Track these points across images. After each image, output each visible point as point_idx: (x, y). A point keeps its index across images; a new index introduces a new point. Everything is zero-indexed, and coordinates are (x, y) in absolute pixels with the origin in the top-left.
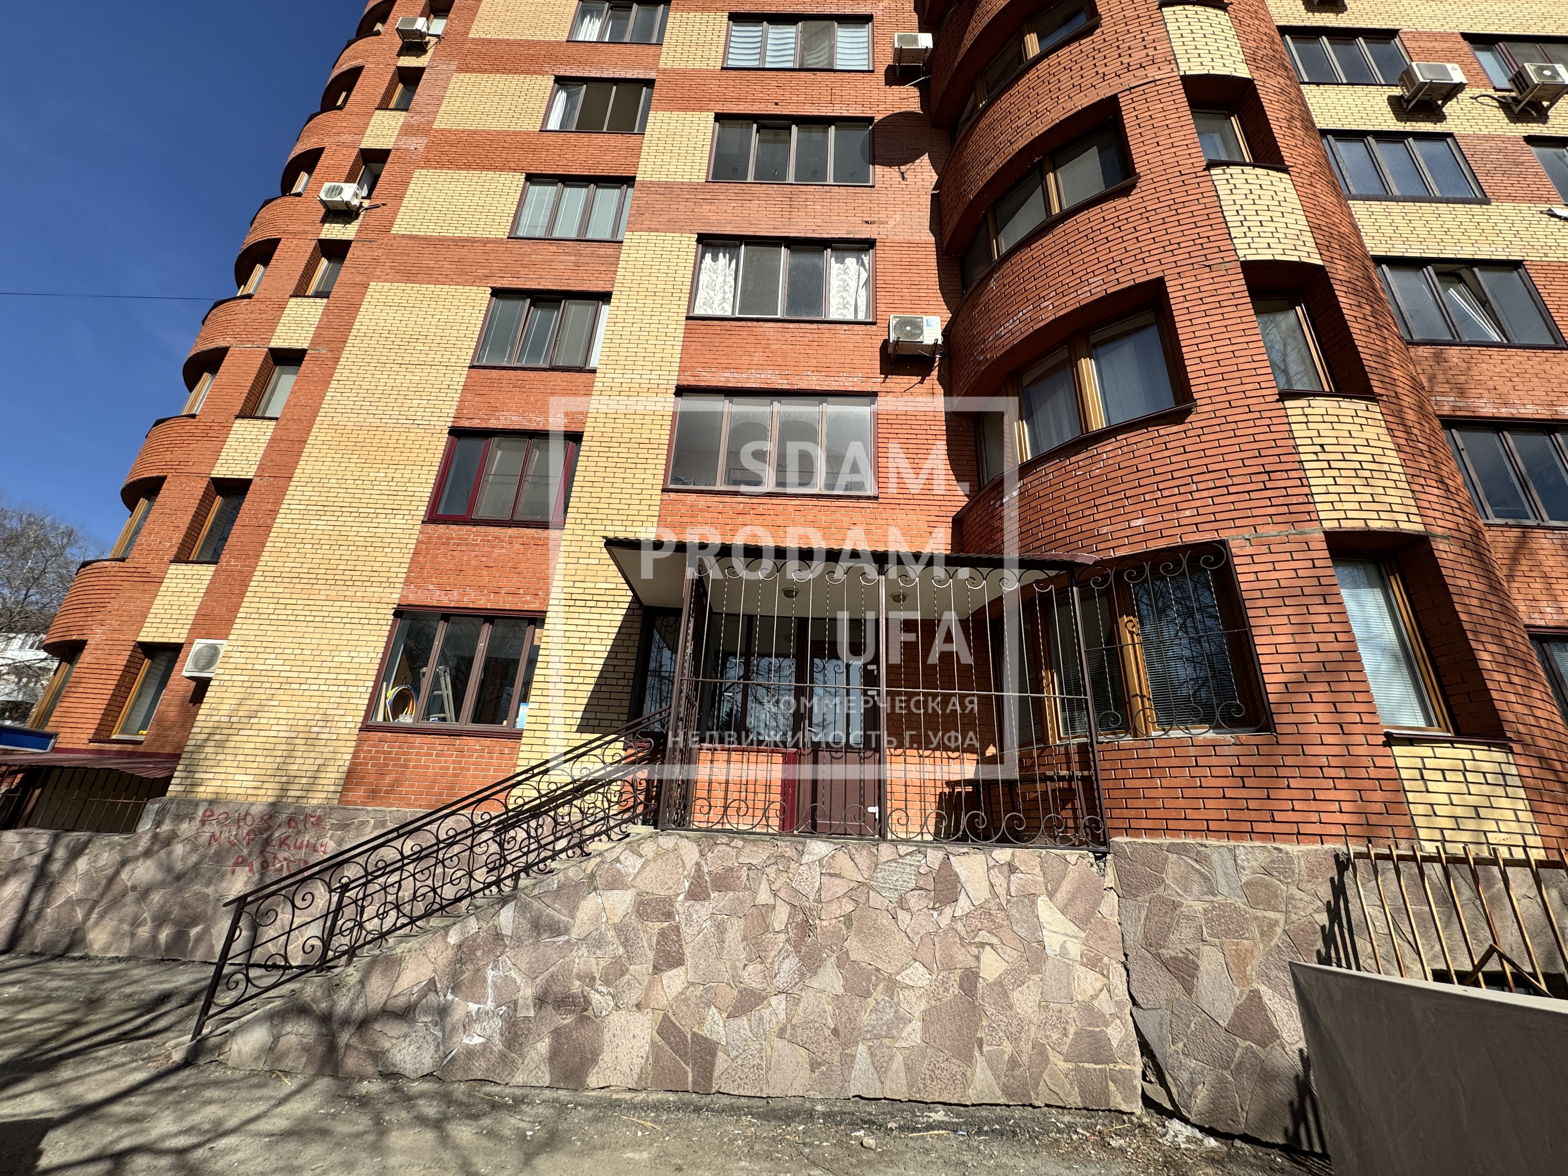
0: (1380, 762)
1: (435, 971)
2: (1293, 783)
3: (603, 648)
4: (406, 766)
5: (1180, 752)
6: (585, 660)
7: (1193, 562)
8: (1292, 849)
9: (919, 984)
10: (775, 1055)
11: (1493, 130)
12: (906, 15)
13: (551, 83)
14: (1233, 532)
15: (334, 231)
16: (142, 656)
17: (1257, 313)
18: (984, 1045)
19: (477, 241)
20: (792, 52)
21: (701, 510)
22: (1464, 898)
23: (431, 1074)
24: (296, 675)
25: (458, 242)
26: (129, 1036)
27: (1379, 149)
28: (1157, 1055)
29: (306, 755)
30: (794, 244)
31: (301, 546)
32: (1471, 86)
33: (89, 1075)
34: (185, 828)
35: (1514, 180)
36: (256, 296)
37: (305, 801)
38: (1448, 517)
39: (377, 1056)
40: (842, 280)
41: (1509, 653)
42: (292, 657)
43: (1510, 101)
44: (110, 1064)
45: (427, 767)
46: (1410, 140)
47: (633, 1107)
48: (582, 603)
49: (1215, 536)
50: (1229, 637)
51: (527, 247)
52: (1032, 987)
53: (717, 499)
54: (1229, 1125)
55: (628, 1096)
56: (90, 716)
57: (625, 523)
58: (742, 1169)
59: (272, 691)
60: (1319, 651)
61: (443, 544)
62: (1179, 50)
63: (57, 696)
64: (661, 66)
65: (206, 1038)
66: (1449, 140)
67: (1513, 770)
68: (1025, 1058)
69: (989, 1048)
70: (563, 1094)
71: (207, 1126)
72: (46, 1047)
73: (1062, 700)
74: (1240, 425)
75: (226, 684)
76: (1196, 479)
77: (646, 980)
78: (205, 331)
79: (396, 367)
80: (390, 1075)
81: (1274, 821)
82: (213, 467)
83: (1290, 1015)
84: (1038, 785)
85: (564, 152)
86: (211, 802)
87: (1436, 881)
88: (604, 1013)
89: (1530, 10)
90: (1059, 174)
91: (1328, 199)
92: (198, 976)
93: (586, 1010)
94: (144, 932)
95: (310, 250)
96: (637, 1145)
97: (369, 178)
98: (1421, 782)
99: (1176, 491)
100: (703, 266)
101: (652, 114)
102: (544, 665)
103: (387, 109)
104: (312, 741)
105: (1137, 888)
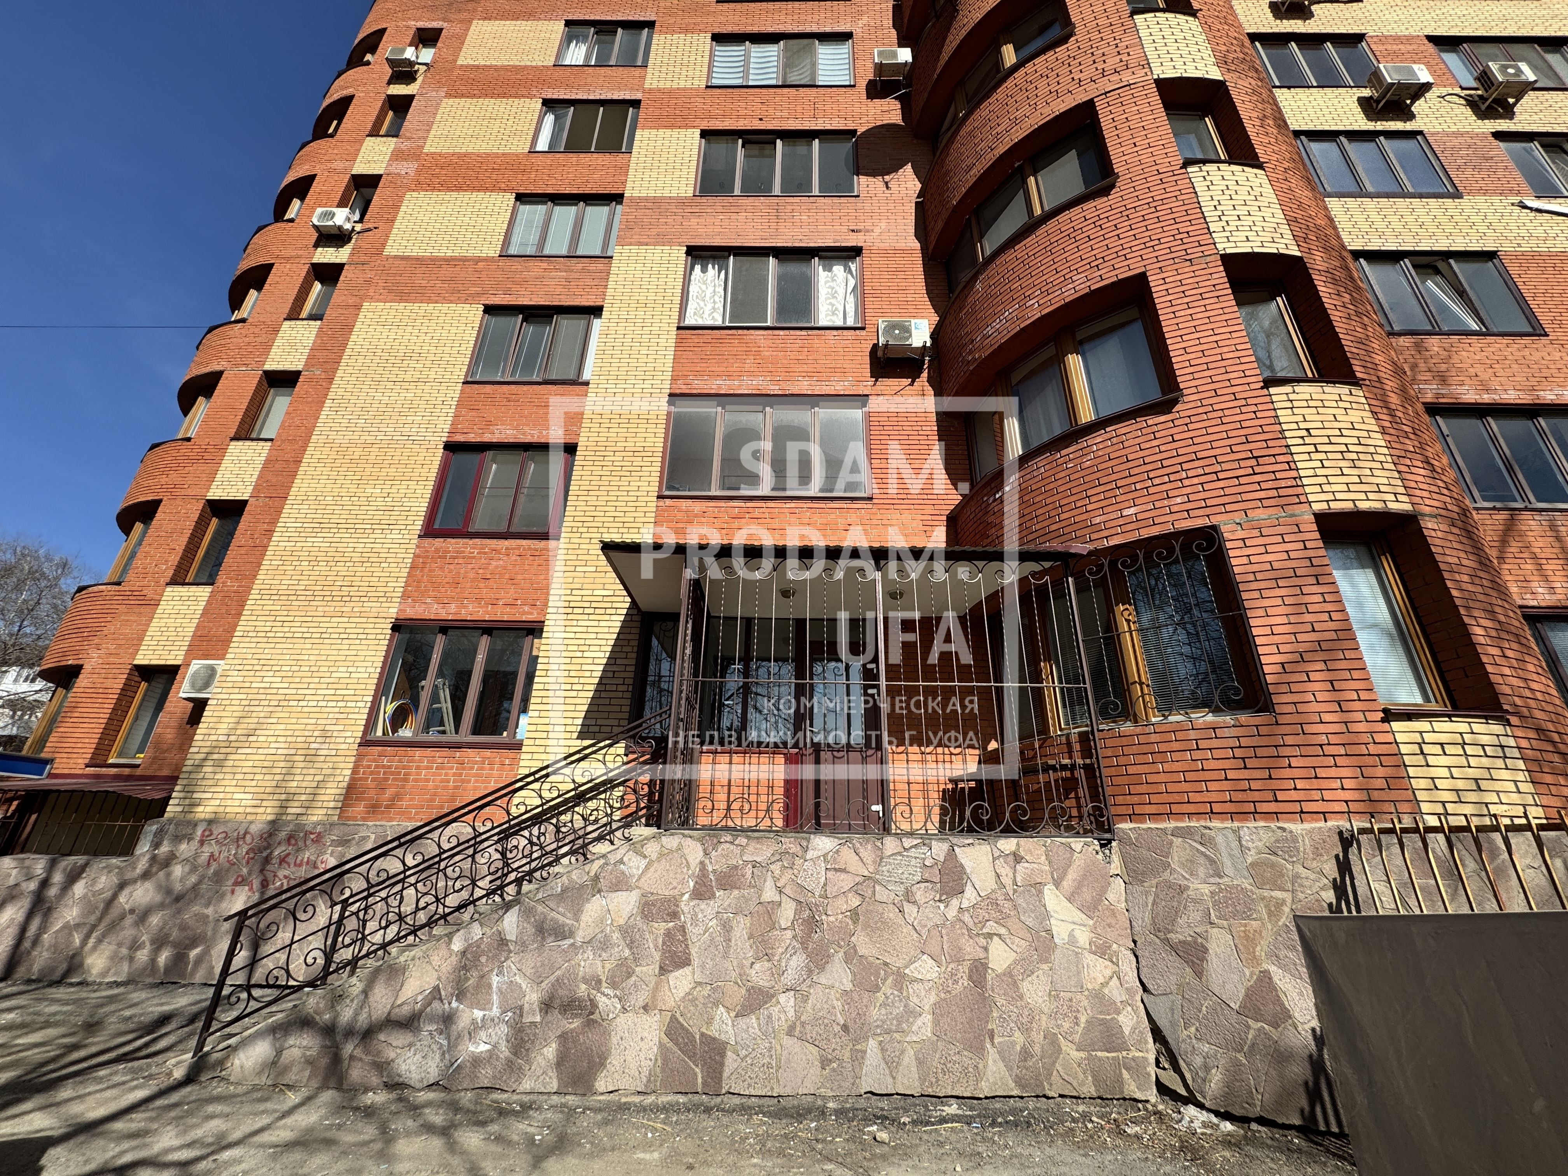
0: (1379, 738)
1: (439, 979)
2: (1294, 762)
3: (602, 655)
4: (406, 780)
5: (1180, 735)
6: (585, 667)
7: (1186, 549)
8: (1296, 827)
9: (928, 977)
10: (785, 1053)
11: (1461, 127)
12: (885, 31)
13: (539, 105)
14: (1224, 517)
15: (327, 255)
16: (139, 679)
17: (1238, 304)
18: (996, 1037)
19: (469, 260)
20: (775, 69)
21: (696, 516)
22: (1468, 870)
23: (436, 1084)
24: (294, 691)
25: (449, 261)
26: (129, 1057)
27: (1352, 148)
28: (1170, 1040)
29: (305, 771)
30: (782, 253)
31: (298, 563)
32: (1438, 85)
33: (89, 1094)
34: (185, 849)
35: (1484, 174)
36: (250, 320)
37: (305, 818)
38: (1435, 496)
39: (382, 1066)
40: (830, 287)
41: (1502, 627)
42: (290, 674)
43: (1477, 99)
44: (111, 1083)
45: (428, 780)
46: (1382, 138)
47: (643, 1109)
48: (580, 611)
49: (1206, 522)
50: (1224, 620)
51: (517, 264)
52: (1041, 977)
53: (712, 503)
54: (1244, 1108)
55: (637, 1099)
56: (87, 740)
57: (621, 530)
58: (755, 1165)
59: (271, 709)
60: (1314, 631)
61: (440, 557)
62: (1152, 55)
63: (52, 723)
64: (647, 86)
65: (208, 1054)
66: (1419, 137)
67: (1512, 742)
68: (1037, 1048)
69: (1001, 1039)
70: (571, 1100)
71: (210, 1140)
72: (45, 1069)
73: (1062, 689)
74: (1227, 412)
75: (224, 702)
76: (1185, 466)
77: (653, 980)
78: (200, 357)
79: (390, 385)
80: (396, 1086)
81: (1276, 801)
82: (208, 489)
83: (1301, 994)
84: (1041, 776)
85: (553, 172)
86: (210, 822)
87: (1440, 854)
88: (611, 1016)
89: (1491, 12)
90: (1039, 178)
91: (1304, 194)
92: (198, 998)
93: (593, 1013)
94: (142, 956)
95: (303, 274)
96: (648, 1146)
97: (360, 203)
98: (1421, 757)
99: (1166, 479)
100: (693, 277)
101: (638, 133)
102: (544, 673)
103: (378, 136)
104: (311, 757)
105: (1143, 874)
